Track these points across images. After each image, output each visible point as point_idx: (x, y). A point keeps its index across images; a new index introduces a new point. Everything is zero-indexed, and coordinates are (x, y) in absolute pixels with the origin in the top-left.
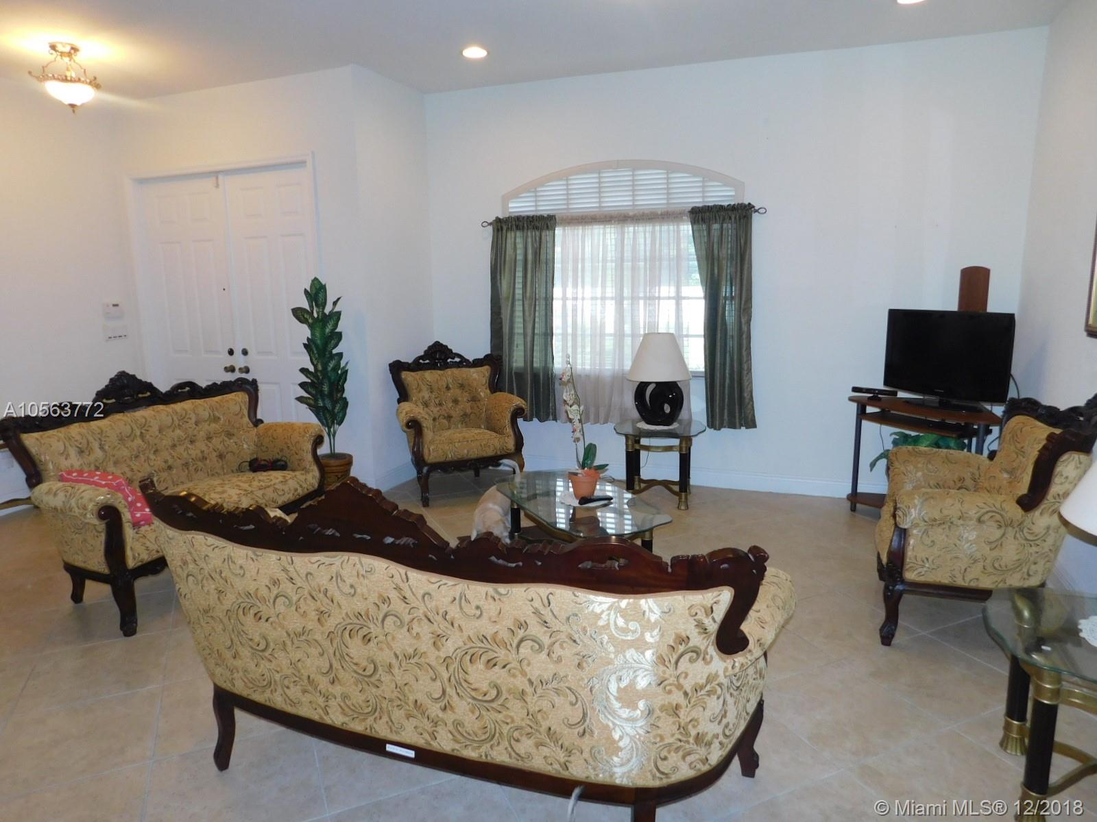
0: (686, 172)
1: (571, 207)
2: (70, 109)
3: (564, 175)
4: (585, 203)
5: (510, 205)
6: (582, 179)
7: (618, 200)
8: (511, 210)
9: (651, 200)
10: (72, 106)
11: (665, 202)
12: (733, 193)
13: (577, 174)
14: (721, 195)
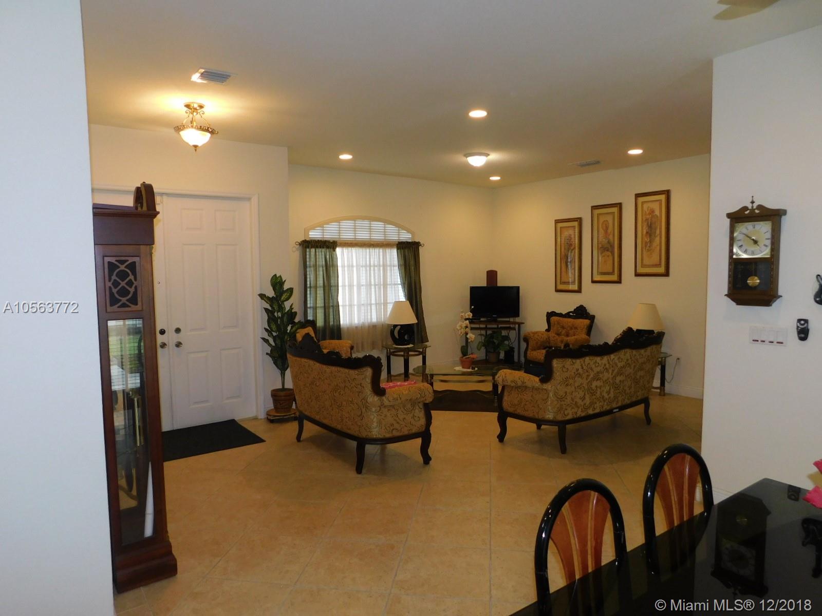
0: (391, 225)
1: (341, 237)
2: (194, 148)
3: (338, 221)
4: (347, 236)
5: (310, 233)
6: (346, 223)
7: (363, 235)
8: (310, 236)
9: (377, 237)
10: (196, 146)
11: (384, 238)
12: (410, 237)
13: (345, 220)
14: (406, 237)
